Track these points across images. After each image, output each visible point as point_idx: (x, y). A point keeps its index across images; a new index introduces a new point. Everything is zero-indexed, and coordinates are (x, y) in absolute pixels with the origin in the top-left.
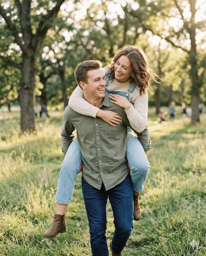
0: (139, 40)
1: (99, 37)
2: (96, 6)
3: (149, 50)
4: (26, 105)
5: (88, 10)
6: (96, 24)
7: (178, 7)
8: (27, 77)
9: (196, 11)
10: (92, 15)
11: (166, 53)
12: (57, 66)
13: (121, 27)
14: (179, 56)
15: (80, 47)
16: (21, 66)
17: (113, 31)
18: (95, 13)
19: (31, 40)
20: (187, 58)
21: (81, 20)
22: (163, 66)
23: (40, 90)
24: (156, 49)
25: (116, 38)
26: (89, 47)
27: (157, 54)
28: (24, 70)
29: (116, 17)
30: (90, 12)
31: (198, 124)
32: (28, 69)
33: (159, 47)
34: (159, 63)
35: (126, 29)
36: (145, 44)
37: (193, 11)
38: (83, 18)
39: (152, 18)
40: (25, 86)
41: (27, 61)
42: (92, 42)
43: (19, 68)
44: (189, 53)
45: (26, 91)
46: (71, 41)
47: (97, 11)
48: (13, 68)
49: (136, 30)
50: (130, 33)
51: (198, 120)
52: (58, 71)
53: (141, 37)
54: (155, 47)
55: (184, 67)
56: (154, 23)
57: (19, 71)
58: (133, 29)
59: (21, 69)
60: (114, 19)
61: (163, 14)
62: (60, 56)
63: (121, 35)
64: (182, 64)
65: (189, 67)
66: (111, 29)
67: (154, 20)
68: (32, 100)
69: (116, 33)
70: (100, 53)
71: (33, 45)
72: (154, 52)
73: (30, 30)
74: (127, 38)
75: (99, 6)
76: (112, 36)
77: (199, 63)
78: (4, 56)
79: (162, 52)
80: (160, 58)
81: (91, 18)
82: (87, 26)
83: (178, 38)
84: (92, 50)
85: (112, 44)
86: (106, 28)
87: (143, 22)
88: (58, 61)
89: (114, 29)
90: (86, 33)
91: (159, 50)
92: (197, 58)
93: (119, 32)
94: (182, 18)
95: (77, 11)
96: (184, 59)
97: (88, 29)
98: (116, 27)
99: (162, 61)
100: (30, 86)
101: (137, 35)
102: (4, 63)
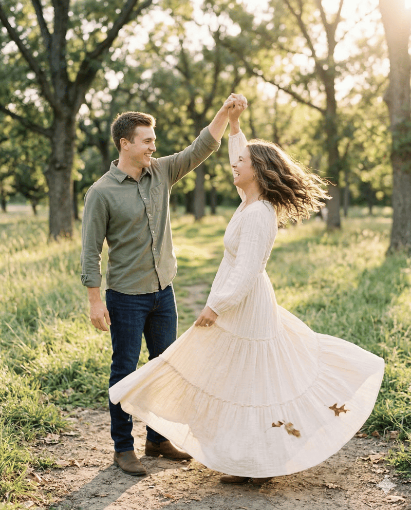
0: (241, 89)
1: (169, 82)
2: (164, 28)
3: (258, 107)
4: (58, 195)
5: (151, 35)
6: (164, 60)
7: (306, 36)
8: (60, 149)
9: (336, 43)
10: (158, 44)
11: (288, 112)
12: (95, 131)
13: (210, 66)
14: (308, 118)
15: (137, 100)
16: (50, 133)
17: (194, 73)
18: (164, 40)
19: (67, 90)
20: (320, 122)
21: (138, 52)
22: (282, 134)
23: (80, 171)
24: (271, 104)
25: (200, 84)
26: (152, 98)
27: (272, 112)
28: (55, 139)
29: (200, 49)
30: (154, 38)
31: (336, 231)
32: (61, 138)
33: (275, 100)
34: (275, 129)
35: (218, 70)
36: (252, 95)
37: (332, 43)
38: (142, 48)
39: (262, 53)
40: (58, 165)
41: (61, 125)
42: (158, 91)
43: (47, 136)
44: (323, 112)
45: (59, 174)
46: (119, 88)
47: (166, 35)
48: (36, 135)
49: (236, 72)
50: (226, 76)
51: (338, 225)
52: (95, 141)
53: (243, 83)
54: (269, 99)
55: (316, 137)
56: (266, 62)
57: (46, 141)
58: (230, 68)
59: (51, 138)
60: (197, 53)
61: (281, 48)
62: (98, 114)
63: (209, 80)
64: (312, 131)
65: (324, 136)
66: (191, 69)
67: (266, 56)
68: (68, 188)
69: (200, 76)
70: (171, 110)
71: (71, 98)
72: (266, 109)
73: (65, 75)
74: (219, 85)
75: (171, 29)
76: (193, 82)
77: (340, 130)
78: (22, 116)
79: (280, 109)
80: (276, 120)
81: (156, 49)
82: (148, 62)
83: (306, 88)
84: (157, 103)
85: (193, 96)
86: (181, 66)
87: (247, 59)
88: (97, 122)
89: (196, 70)
90: (147, 75)
91: (275, 106)
92: (336, 121)
93: (205, 75)
94: (313, 55)
95: (132, 37)
96: (316, 124)
97: (151, 68)
98: (200, 66)
99: (279, 125)
100: (64, 165)
101: (237, 80)
102: (23, 128)
